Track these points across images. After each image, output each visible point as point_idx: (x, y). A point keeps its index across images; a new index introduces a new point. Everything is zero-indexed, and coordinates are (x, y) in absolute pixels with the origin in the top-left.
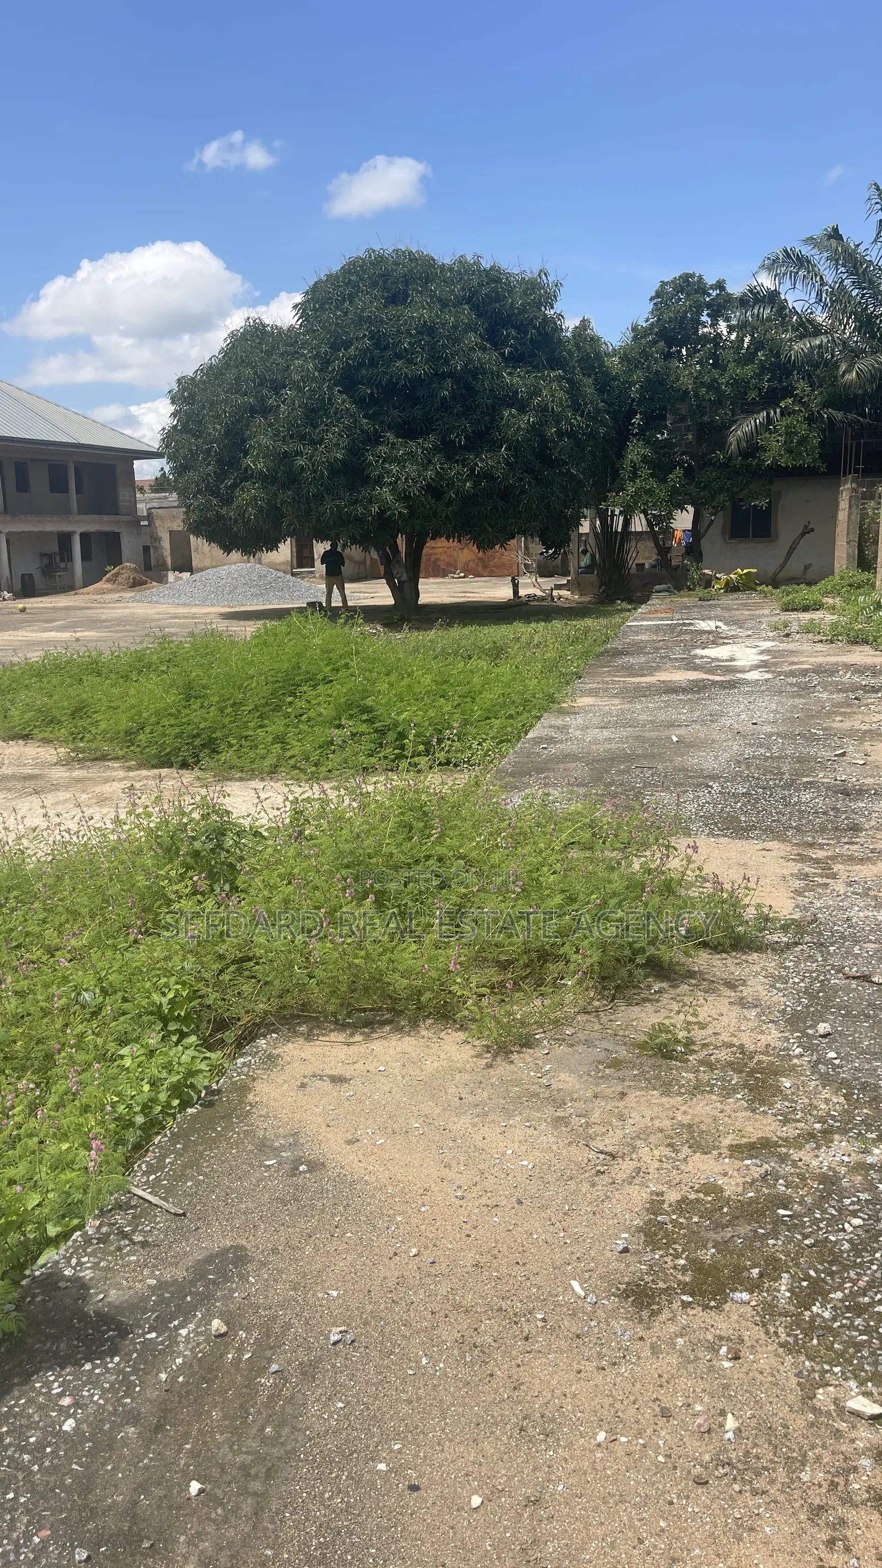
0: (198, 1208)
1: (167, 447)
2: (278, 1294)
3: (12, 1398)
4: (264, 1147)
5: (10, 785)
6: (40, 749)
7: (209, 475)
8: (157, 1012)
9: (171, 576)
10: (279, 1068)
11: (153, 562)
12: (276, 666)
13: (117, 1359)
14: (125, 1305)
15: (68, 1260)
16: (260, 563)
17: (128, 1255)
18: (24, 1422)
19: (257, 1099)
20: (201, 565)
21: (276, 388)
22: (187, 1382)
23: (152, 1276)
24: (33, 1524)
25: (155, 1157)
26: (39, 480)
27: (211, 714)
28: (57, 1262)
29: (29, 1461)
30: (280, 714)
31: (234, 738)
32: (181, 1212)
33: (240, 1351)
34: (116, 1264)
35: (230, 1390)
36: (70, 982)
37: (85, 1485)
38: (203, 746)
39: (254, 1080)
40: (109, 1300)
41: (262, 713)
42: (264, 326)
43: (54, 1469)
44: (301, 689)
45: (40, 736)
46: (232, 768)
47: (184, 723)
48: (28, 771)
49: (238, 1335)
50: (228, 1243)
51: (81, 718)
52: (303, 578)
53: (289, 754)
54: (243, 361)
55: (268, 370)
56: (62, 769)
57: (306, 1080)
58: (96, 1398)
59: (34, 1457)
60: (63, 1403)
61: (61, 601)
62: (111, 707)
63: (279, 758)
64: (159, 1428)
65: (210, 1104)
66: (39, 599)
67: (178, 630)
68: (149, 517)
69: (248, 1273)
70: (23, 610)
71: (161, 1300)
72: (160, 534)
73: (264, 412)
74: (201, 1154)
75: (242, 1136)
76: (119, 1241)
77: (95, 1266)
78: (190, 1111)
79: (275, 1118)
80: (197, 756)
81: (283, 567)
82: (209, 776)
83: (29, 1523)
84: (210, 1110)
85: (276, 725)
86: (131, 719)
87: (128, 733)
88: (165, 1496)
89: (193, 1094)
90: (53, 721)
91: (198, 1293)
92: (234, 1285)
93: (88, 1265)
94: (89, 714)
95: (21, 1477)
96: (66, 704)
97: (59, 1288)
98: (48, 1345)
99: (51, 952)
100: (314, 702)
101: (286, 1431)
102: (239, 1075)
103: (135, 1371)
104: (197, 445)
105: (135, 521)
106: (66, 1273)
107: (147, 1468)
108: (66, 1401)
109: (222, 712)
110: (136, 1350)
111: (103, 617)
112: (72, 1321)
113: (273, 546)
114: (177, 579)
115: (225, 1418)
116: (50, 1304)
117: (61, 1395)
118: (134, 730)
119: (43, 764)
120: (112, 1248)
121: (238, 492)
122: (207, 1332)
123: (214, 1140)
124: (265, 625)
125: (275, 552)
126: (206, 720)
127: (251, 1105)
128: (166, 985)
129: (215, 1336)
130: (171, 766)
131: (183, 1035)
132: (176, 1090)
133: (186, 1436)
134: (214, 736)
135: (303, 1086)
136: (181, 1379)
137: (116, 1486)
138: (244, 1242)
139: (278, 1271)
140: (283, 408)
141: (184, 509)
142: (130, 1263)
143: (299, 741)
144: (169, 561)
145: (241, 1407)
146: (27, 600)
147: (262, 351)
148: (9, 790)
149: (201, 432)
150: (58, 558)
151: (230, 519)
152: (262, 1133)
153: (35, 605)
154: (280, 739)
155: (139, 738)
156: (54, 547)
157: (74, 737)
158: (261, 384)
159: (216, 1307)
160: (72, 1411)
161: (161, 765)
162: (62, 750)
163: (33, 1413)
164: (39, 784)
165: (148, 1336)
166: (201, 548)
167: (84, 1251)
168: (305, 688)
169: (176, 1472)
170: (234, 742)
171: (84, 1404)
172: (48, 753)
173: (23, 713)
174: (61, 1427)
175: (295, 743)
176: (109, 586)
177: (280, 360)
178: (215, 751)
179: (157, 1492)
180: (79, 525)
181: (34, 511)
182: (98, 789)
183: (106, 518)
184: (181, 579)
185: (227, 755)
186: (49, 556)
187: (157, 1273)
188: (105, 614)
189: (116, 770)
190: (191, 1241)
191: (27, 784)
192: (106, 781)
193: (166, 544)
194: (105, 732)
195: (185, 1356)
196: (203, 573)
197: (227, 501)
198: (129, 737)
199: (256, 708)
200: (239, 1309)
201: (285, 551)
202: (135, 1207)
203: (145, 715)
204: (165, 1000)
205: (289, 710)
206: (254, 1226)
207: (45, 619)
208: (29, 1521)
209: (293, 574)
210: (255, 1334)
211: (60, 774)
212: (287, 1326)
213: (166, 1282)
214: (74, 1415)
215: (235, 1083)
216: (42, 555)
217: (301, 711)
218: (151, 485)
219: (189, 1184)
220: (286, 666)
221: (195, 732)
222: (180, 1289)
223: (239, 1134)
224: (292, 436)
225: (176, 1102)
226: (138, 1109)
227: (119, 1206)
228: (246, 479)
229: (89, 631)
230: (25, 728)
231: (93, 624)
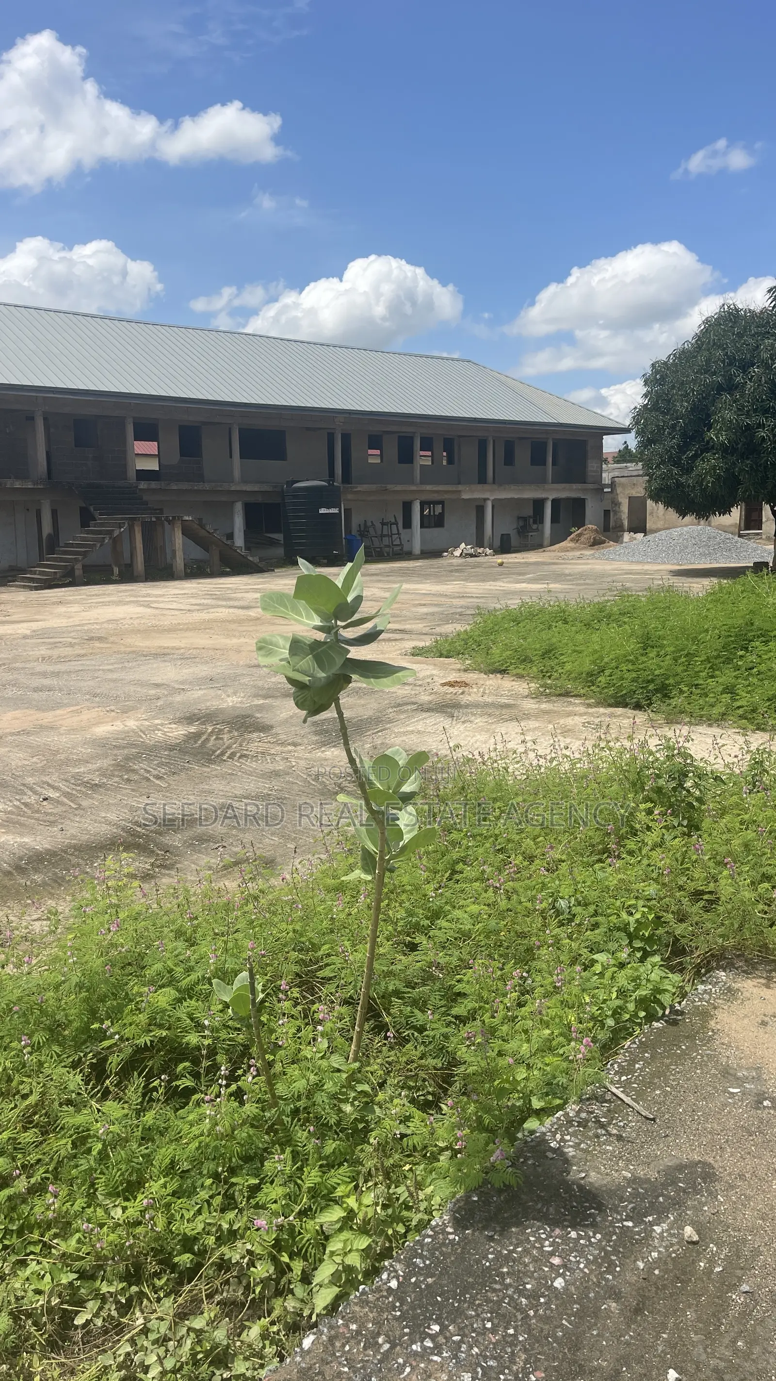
0: (667, 1116)
1: (637, 423)
2: (746, 1219)
3: (511, 1244)
4: (727, 1073)
5: (490, 711)
6: (514, 683)
7: (673, 447)
8: (625, 928)
9: (627, 536)
10: (739, 1002)
11: (612, 524)
12: (729, 622)
13: (598, 1236)
14: (604, 1189)
15: (554, 1134)
16: (710, 526)
17: (604, 1144)
18: (521, 1268)
19: (719, 1027)
20: (654, 527)
21: (744, 366)
22: (663, 1276)
23: (626, 1168)
24: (530, 1363)
25: (626, 1061)
26: (523, 455)
27: (666, 663)
28: (544, 1134)
29: (526, 1305)
30: (730, 666)
31: (687, 685)
32: (652, 1117)
33: (712, 1262)
34: (595, 1150)
35: (702, 1295)
36: (548, 888)
37: (574, 1342)
38: (657, 691)
39: (715, 1008)
40: (590, 1180)
41: (713, 666)
42: (737, 310)
43: (546, 1319)
44: (753, 644)
45: (515, 672)
46: (682, 712)
47: (641, 669)
48: (504, 700)
49: (708, 1247)
50: (697, 1158)
51: (550, 658)
52: (750, 539)
53: (738, 704)
54: (714, 344)
55: (738, 350)
56: (532, 701)
57: (766, 1019)
58: (582, 1266)
59: (530, 1302)
60: (554, 1262)
61: (532, 557)
62: (575, 651)
63: (727, 706)
64: (638, 1311)
65: (675, 1023)
66: (514, 555)
67: (632, 585)
68: (613, 485)
69: (716, 1190)
70: (501, 564)
71: (636, 1195)
72: (620, 500)
73: (730, 389)
74: (668, 1066)
75: (705, 1058)
76: (597, 1129)
77: (576, 1146)
78: (656, 1024)
79: (737, 1048)
80: (650, 699)
81: (732, 529)
82: (660, 718)
83: (526, 1362)
84: (675, 1028)
85: (726, 676)
86: (594, 662)
87: (590, 674)
88: (645, 1375)
89: (658, 1009)
90: (526, 660)
91: (669, 1197)
92: (703, 1199)
93: (571, 1143)
94: (557, 655)
95: (519, 1317)
96: (538, 646)
97: (547, 1157)
98: (539, 1206)
99: (531, 859)
100: (765, 657)
101: (757, 1350)
102: (700, 1000)
103: (616, 1252)
104: (664, 422)
105: (599, 489)
106: (552, 1145)
107: (628, 1344)
108: (556, 1261)
109: (676, 661)
110: (615, 1234)
111: (567, 572)
112: (558, 1190)
113: (725, 510)
114: (632, 539)
115: (699, 1319)
116: (540, 1170)
117: (552, 1254)
118: (595, 672)
119: (516, 696)
120: (591, 1134)
121: (698, 462)
122: (680, 1236)
123: (679, 1056)
124: (720, 584)
125: (727, 516)
126: (660, 667)
127: (713, 1031)
128: (635, 906)
129: (687, 1242)
130: (625, 706)
131: (646, 955)
132: (642, 1003)
133: (664, 1326)
134: (667, 682)
135: (764, 1024)
136: (657, 1272)
137: (601, 1352)
138: (711, 1160)
139: (746, 1197)
140: (749, 384)
141: (647, 478)
142: (606, 1152)
143: (748, 692)
144: (626, 523)
145: (714, 1315)
146: (504, 556)
147: (733, 334)
148: (490, 715)
149: (669, 410)
150: (531, 520)
151: (689, 486)
152: (725, 1060)
153: (510, 560)
154: (730, 690)
155: (599, 679)
156: (529, 511)
157: (544, 674)
158: (730, 364)
159: (687, 1214)
160: (561, 1271)
161: (617, 705)
162: (533, 685)
163: (529, 1263)
164: (514, 712)
165: (625, 1223)
166: (657, 512)
167: (567, 1130)
168: (758, 643)
169: (655, 1356)
170: (685, 689)
171: (572, 1269)
172: (522, 687)
173: (503, 651)
174: (552, 1282)
175: (745, 695)
176: (572, 545)
177: (751, 341)
178: (666, 696)
179: (638, 1368)
180: (552, 493)
181: (515, 481)
182: (562, 721)
183: (574, 486)
184: (635, 539)
185: (678, 701)
186: (525, 519)
187: (632, 1167)
188: (568, 569)
189: (577, 705)
190: (661, 1146)
191: (504, 711)
192: (569, 714)
193: (625, 508)
194: (570, 672)
195: (659, 1252)
196: (657, 534)
197: (687, 470)
198: (590, 678)
199: (708, 660)
200: (709, 1222)
201: (736, 515)
202: (609, 1101)
203: (606, 660)
204: (632, 919)
205: (740, 663)
206: (721, 1148)
207: (518, 572)
208: (526, 1360)
209: (740, 536)
210: (726, 1251)
211: (530, 705)
212: (756, 1252)
213: (639, 1178)
214: (563, 1275)
215: (697, 1007)
216: (519, 518)
217: (751, 665)
218: (614, 457)
219: (658, 1092)
220: (741, 621)
221: (650, 677)
222: (653, 1189)
223: (702, 1057)
224: (755, 411)
225: (642, 1014)
226: (609, 1013)
227: (594, 1097)
228: (707, 450)
229: (555, 583)
230: (503, 664)
231: (559, 577)
